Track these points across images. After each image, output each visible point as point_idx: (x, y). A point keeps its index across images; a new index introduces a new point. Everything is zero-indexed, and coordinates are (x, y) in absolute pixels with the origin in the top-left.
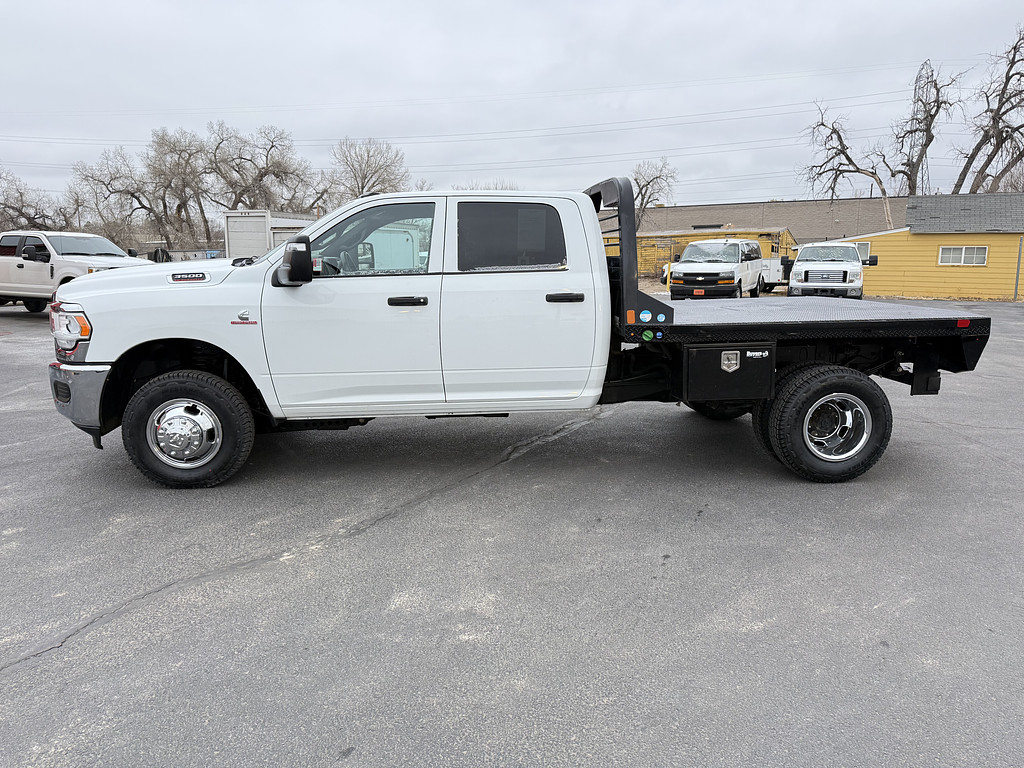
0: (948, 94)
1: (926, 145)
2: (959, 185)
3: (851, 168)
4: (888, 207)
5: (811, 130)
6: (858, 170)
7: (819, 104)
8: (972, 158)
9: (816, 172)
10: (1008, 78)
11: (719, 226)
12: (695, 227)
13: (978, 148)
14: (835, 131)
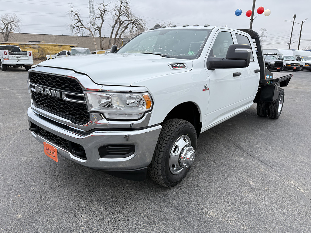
0: (107, 8)
1: (102, 22)
2: (111, 35)
3: (83, 27)
4: (94, 40)
5: (69, 12)
6: (85, 28)
7: (71, 4)
8: (114, 28)
9: (73, 27)
10: (121, 7)
11: (39, 42)
12: (30, 42)
13: (115, 25)
14: (76, 14)
